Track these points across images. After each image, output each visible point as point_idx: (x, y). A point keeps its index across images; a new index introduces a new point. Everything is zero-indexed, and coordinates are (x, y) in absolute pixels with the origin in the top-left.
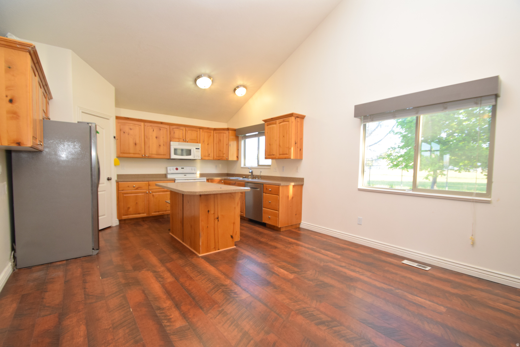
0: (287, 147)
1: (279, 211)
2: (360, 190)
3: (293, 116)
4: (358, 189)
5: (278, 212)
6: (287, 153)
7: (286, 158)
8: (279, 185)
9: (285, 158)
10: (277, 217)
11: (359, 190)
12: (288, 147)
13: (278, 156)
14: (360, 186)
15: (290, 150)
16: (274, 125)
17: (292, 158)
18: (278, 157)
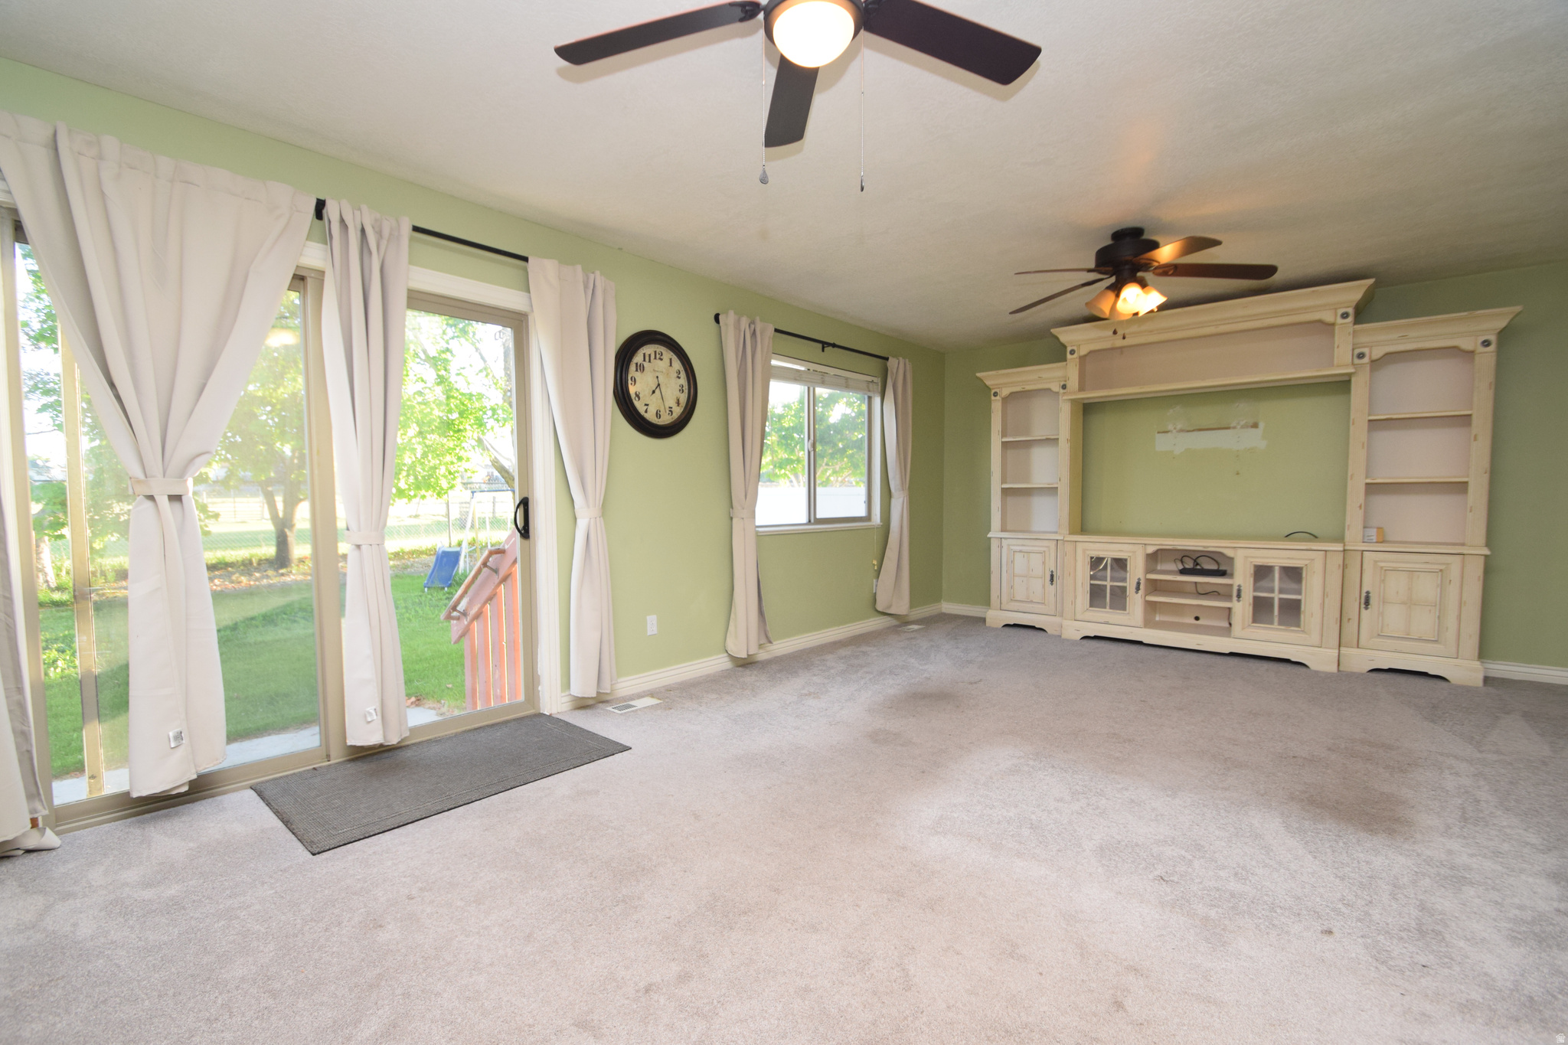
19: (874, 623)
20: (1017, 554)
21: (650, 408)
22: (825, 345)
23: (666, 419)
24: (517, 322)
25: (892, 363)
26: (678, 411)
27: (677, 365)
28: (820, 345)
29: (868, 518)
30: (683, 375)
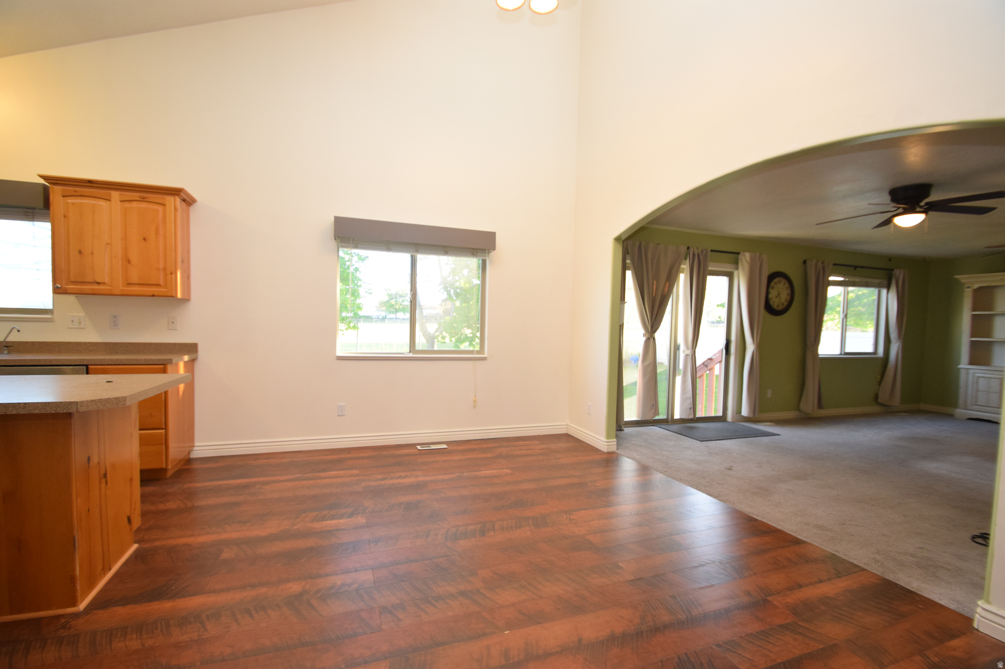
0: (158, 269)
1: (166, 428)
2: (340, 358)
3: (178, 195)
4: (338, 357)
5: (163, 431)
6: (162, 283)
7: (155, 294)
8: (164, 363)
9: (153, 296)
10: (162, 444)
11: (337, 359)
12: (165, 269)
13: (121, 288)
14: (339, 353)
15: (173, 276)
16: (102, 203)
17: (179, 296)
18: (122, 290)
19: (876, 409)
20: (980, 378)
21: (776, 303)
22: (856, 267)
23: (781, 308)
24: (730, 276)
25: (897, 272)
26: (786, 304)
27: (787, 285)
28: (852, 268)
29: (875, 353)
30: (789, 289)
